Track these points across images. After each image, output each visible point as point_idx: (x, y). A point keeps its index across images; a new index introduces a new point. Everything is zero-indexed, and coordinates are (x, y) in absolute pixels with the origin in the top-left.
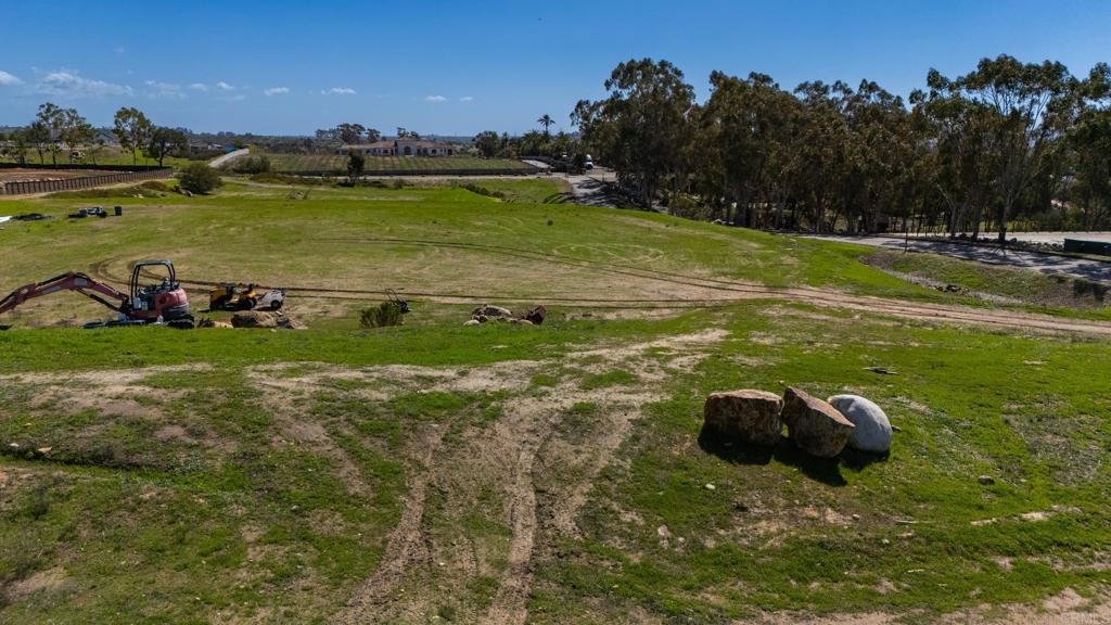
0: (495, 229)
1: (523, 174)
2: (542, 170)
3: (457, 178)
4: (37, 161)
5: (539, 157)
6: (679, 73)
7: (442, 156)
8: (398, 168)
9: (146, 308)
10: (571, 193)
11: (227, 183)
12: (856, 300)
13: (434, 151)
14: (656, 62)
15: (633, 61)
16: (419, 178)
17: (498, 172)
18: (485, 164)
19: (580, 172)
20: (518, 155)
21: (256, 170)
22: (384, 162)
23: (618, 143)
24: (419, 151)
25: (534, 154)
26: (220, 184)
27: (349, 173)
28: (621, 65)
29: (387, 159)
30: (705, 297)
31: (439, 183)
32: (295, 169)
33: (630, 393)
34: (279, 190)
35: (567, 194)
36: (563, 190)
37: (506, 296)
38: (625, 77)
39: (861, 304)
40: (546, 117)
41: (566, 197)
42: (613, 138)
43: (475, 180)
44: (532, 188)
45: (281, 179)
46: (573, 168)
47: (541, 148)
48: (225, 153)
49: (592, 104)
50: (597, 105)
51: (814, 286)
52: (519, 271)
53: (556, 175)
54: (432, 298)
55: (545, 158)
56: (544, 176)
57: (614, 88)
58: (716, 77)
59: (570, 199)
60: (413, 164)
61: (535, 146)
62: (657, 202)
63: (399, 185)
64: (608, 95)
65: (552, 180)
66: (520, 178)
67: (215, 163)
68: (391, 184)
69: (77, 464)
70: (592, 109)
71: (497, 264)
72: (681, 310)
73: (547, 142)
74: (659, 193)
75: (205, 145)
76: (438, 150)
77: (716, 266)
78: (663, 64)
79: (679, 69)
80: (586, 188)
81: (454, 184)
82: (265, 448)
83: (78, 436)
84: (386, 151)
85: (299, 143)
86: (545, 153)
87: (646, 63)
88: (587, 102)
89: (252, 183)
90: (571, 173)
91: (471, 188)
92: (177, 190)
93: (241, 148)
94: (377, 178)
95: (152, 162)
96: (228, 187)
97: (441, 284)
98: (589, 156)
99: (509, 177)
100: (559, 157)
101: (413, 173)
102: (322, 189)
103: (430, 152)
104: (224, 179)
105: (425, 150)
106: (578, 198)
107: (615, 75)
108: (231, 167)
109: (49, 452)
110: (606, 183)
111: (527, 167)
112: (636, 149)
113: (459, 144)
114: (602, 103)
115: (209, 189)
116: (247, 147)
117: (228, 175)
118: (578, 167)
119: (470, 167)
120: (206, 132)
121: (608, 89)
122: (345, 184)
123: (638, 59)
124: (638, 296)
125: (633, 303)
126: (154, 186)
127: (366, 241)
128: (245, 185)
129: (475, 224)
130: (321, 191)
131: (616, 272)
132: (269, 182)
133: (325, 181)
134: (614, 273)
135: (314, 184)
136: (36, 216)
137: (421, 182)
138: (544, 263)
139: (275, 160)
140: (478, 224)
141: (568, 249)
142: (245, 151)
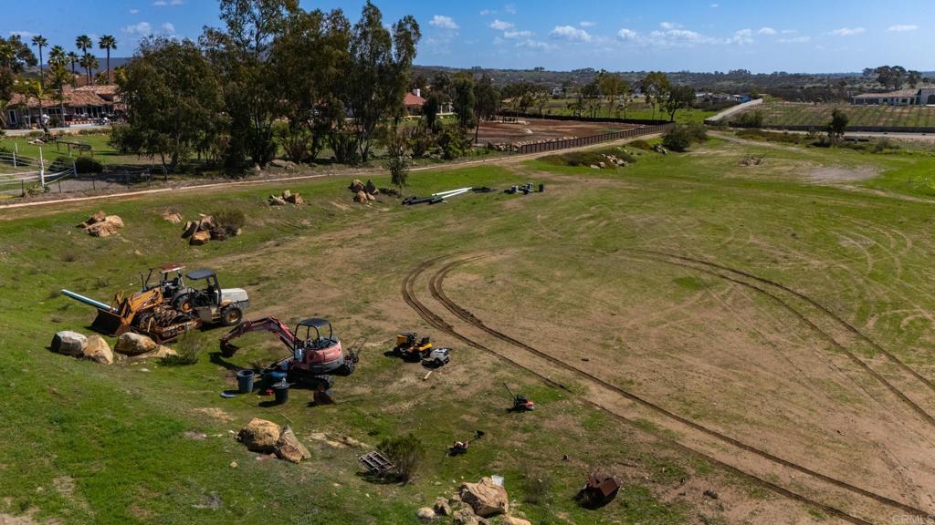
11: (713, 138)
21: (749, 125)
22: (891, 115)
26: (704, 139)
29: (899, 110)
45: (763, 135)
48: (738, 104)
52: (765, 357)
68: (875, 144)
75: (725, 96)
84: (904, 101)
89: (735, 139)
92: (654, 148)
93: (756, 98)
94: (866, 135)
95: (666, 116)
96: (710, 142)
102: (794, 148)
104: (712, 133)
108: (729, 120)
115: (688, 146)
116: (761, 97)
117: (720, 129)
122: (822, 144)
124: (857, 469)
125: (821, 485)
126: (638, 144)
127: (678, 261)
128: (727, 141)
129: (844, 244)
130: (790, 152)
131: (899, 394)
132: (753, 138)
133: (808, 138)
134: (891, 396)
135: (794, 140)
136: (484, 190)
137: (917, 141)
138: (820, 346)
139: (778, 110)
140: (846, 243)
141: (896, 320)
142: (760, 101)
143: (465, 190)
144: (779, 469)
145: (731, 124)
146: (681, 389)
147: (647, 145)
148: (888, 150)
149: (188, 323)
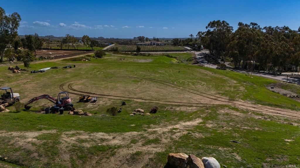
0: (163, 74)
1: (183, 51)
2: (189, 50)
3: (165, 52)
4: (65, 48)
5: (189, 46)
6: (228, 24)
7: (163, 45)
8: (150, 50)
9: (61, 104)
10: (195, 57)
11: (107, 54)
12: (254, 106)
13: (161, 44)
14: (221, 21)
15: (214, 21)
16: (155, 53)
17: (176, 51)
18: (173, 48)
19: (199, 51)
20: (183, 45)
21: (115, 51)
22: (147, 48)
23: (209, 43)
24: (157, 44)
25: (187, 45)
26: (105, 54)
27: (137, 51)
28: (211, 22)
29: (148, 47)
30: (209, 103)
31: (160, 54)
32: (124, 50)
33: (154, 148)
34: (119, 56)
35: (194, 57)
36: (193, 56)
37: (154, 99)
38: (212, 25)
39: (254, 108)
40: (191, 35)
41: (194, 58)
42: (208, 42)
43: (169, 53)
44: (185, 55)
45: (120, 53)
46: (197, 49)
47: (189, 43)
48: (109, 45)
49: (202, 32)
50: (204, 33)
51: (243, 100)
52: (162, 90)
53: (193, 52)
54: (135, 99)
55: (190, 46)
56: (189, 52)
57: (208, 28)
58: (240, 24)
59: (195, 59)
60: (154, 48)
61: (188, 43)
62: (220, 60)
63: (149, 55)
64: (206, 30)
65: (191, 53)
66: (182, 52)
67: (105, 49)
68: (147, 55)
69: (11, 163)
70: (202, 34)
71: (157, 87)
72: (199, 108)
73: (191, 42)
74: (221, 57)
75: (104, 43)
76: (162, 44)
77: (218, 90)
78: (223, 22)
79: (228, 23)
80: (200, 55)
81: (163, 55)
82: (53, 162)
83: (14, 155)
84: (148, 44)
85: (128, 41)
86: (190, 45)
87: (219, 21)
88: (201, 32)
89: (113, 54)
90: (196, 51)
91: (168, 56)
92: (94, 57)
93: (113, 44)
94: (144, 53)
95: (90, 48)
96: (107, 55)
97: (139, 94)
98: (202, 46)
99: (179, 52)
100: (194, 46)
101: (154, 51)
102: (129, 56)
103: (160, 44)
104: (106, 53)
105: (159, 44)
106: (197, 59)
107: (209, 25)
108: (109, 49)
109: (6, 159)
110: (206, 54)
111: (184, 49)
112: (214, 46)
113: (170, 40)
114: (205, 32)
115: (102, 56)
116: (114, 44)
117: (108, 52)
118: (199, 49)
119: (169, 49)
120: (107, 38)
121: (207, 29)
122: (135, 55)
123: (216, 20)
124: (190, 101)
125: (187, 104)
126: (88, 56)
127: (128, 78)
128: (111, 55)
129: (159, 72)
130: (129, 57)
131: (188, 91)
132: (117, 54)
133: (131, 54)
134: (187, 92)
135: (128, 54)
136: (56, 68)
137: (155, 54)
138: (170, 87)
139: (120, 47)
140: (160, 71)
141: (179, 82)
142: (114, 45)
143: (49, 68)
144: (179, 103)
145: (110, 51)
146: (152, 97)
147: (91, 56)
148: (150, 56)
149: (6, 104)
